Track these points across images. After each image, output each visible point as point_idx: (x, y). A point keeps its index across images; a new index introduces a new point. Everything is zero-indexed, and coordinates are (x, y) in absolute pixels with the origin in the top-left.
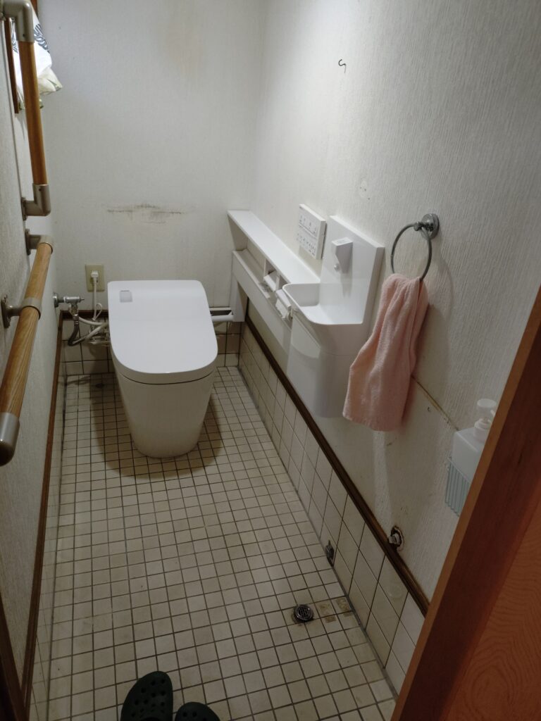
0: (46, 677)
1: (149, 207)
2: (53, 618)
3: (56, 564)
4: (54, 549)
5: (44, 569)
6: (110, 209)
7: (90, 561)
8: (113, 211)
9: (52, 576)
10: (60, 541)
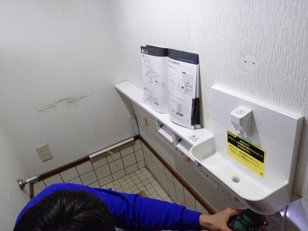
1: (65, 99)
6: (40, 110)
8: (42, 110)
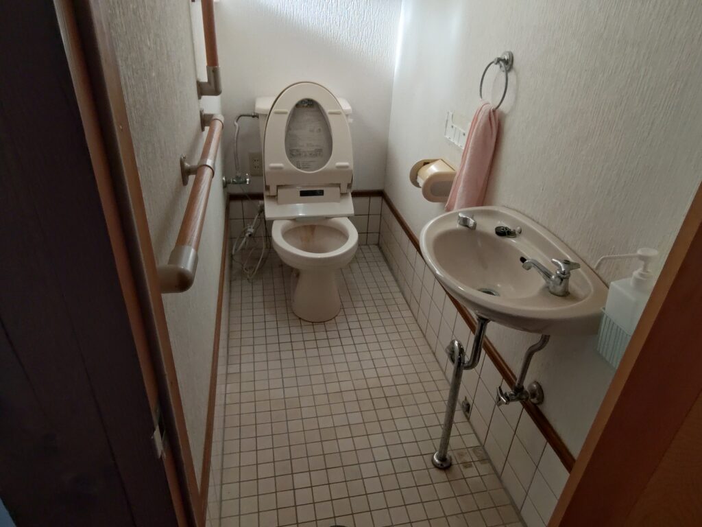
0: (218, 498)
2: (223, 450)
3: (225, 404)
4: (224, 393)
5: (216, 408)
7: (253, 404)
9: (223, 414)
10: (228, 385)
